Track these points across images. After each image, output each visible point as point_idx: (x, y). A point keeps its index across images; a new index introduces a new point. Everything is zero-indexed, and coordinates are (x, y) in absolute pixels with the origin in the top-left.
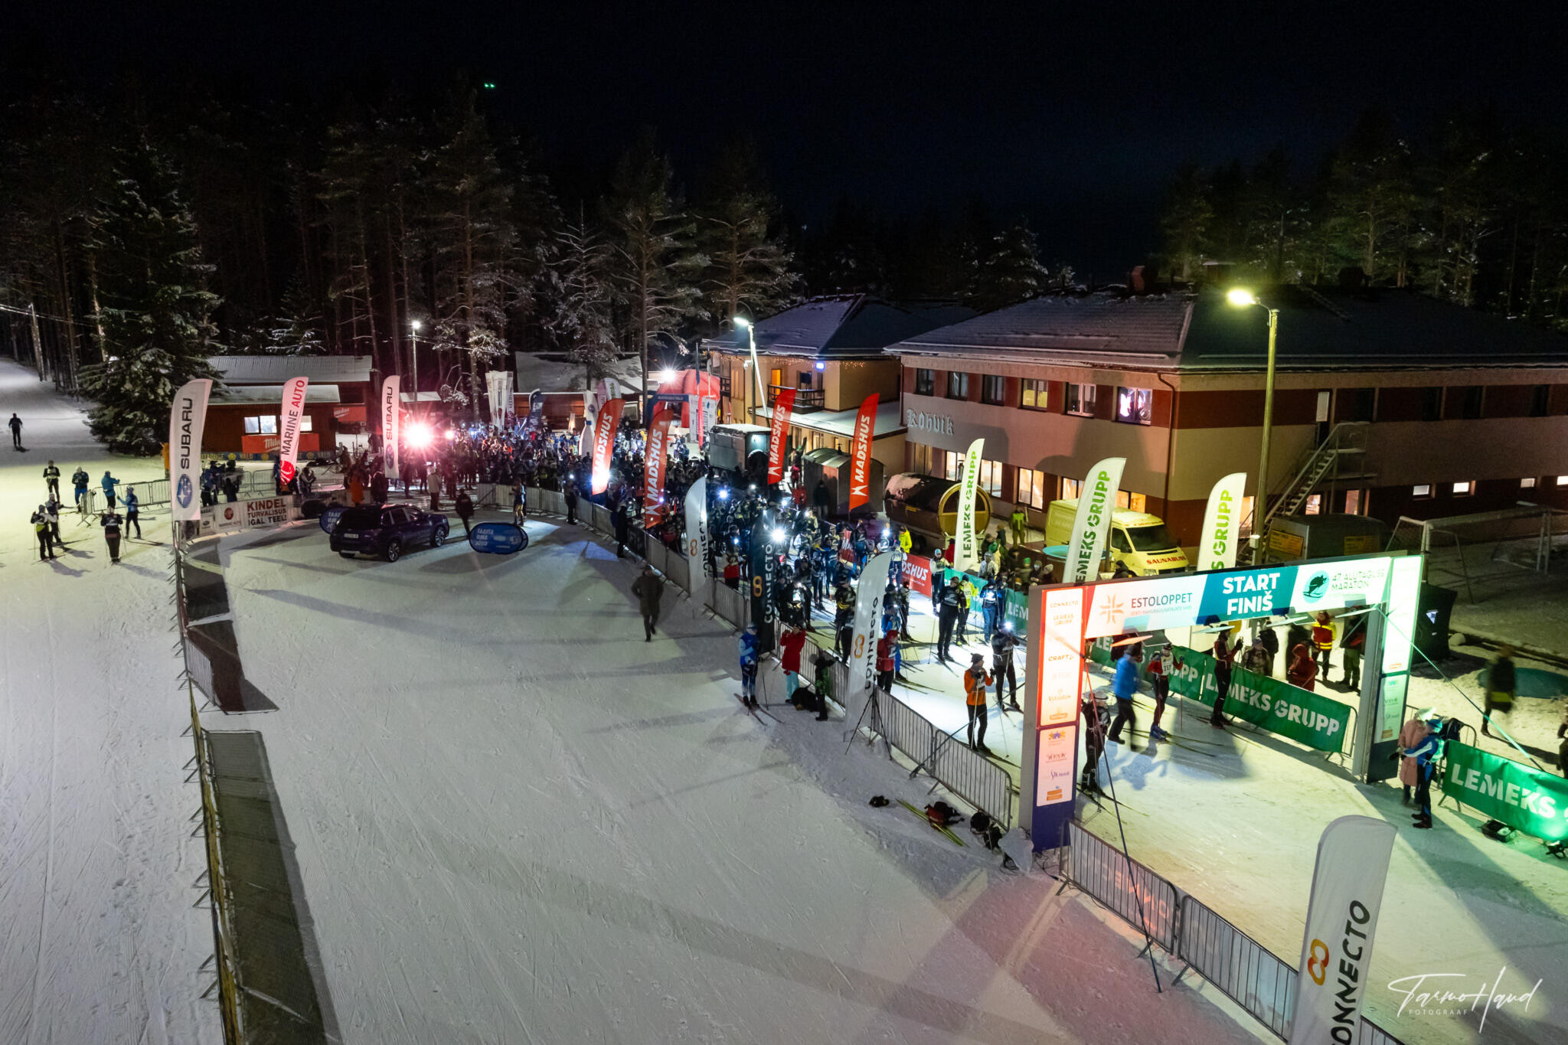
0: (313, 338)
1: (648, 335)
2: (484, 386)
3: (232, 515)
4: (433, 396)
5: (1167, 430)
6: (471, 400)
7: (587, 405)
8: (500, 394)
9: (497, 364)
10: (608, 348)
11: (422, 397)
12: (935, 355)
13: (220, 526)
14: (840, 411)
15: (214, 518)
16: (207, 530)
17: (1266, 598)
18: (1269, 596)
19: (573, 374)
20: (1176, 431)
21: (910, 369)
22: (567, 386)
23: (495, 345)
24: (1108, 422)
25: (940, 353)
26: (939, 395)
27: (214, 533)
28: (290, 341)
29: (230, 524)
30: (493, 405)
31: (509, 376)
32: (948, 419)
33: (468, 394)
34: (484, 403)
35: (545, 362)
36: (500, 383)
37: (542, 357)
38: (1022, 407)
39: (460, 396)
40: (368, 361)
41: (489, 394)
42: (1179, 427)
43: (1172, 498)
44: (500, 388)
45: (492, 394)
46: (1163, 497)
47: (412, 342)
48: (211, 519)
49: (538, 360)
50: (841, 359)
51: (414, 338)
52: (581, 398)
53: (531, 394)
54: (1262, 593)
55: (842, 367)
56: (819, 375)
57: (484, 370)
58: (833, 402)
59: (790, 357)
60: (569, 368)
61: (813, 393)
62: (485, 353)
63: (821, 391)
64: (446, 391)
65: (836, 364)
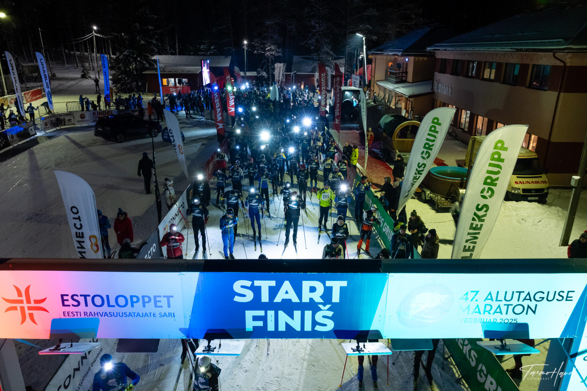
0: (214, 49)
1: (348, 48)
2: (274, 69)
3: (84, 117)
4: (254, 74)
5: (557, 93)
6: (269, 76)
7: (315, 79)
8: (279, 73)
9: (278, 60)
10: (328, 53)
11: (249, 74)
12: (445, 50)
13: (78, 121)
14: (412, 83)
15: (74, 118)
16: (70, 123)
18: (326, 311)
19: (313, 66)
20: (562, 94)
21: (439, 59)
22: (311, 70)
23: (276, 51)
24: (524, 88)
25: (448, 49)
26: (448, 73)
27: (74, 124)
28: (207, 50)
29: (83, 121)
30: (276, 78)
31: (284, 65)
32: (450, 86)
33: (268, 73)
34: (273, 76)
35: (305, 60)
36: (280, 68)
37: (304, 58)
38: (484, 79)
39: (264, 74)
40: (228, 58)
41: (275, 73)
42: (565, 92)
43: (553, 140)
44: (280, 70)
45: (276, 72)
46: (547, 139)
47: (244, 50)
48: (72, 118)
49: (302, 59)
50: (415, 56)
51: (245, 48)
52: (313, 76)
53: (292, 73)
55: (415, 60)
56: (407, 64)
57: (273, 63)
58: (410, 78)
59: (393, 55)
60: (313, 63)
61: (402, 73)
62: (272, 55)
63: (406, 73)
64: (259, 72)
65: (412, 58)
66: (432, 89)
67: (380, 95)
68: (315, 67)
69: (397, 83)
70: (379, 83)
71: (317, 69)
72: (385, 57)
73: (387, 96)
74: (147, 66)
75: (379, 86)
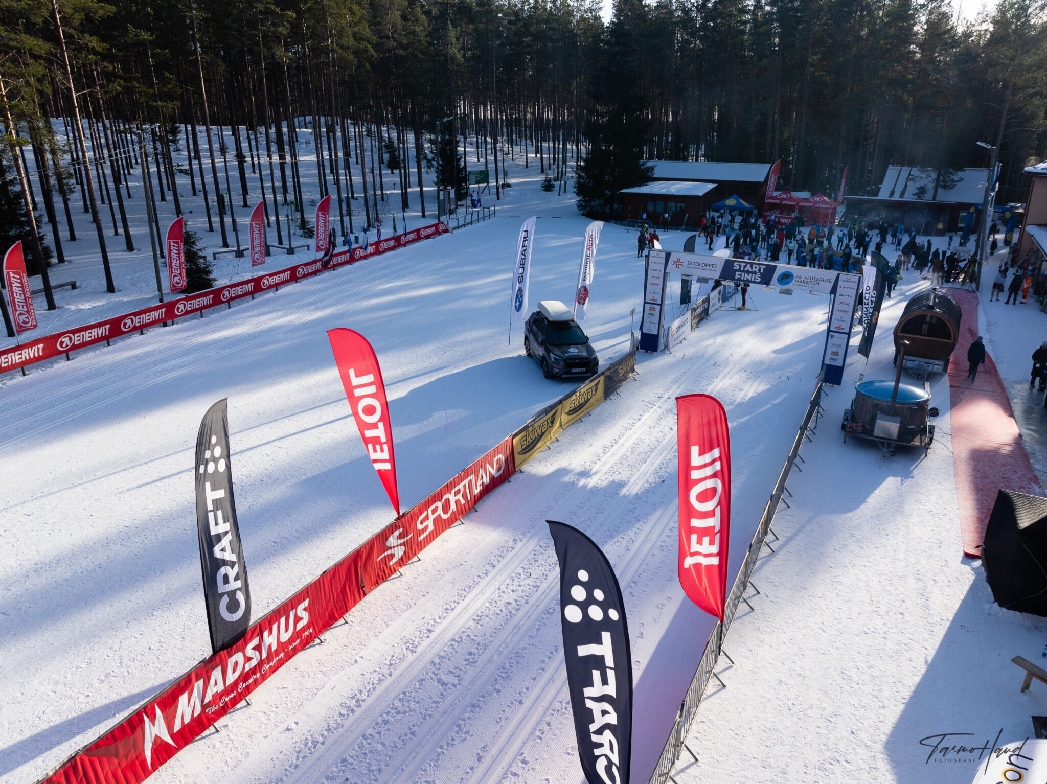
17: (756, 276)
18: (758, 275)
54: (755, 273)
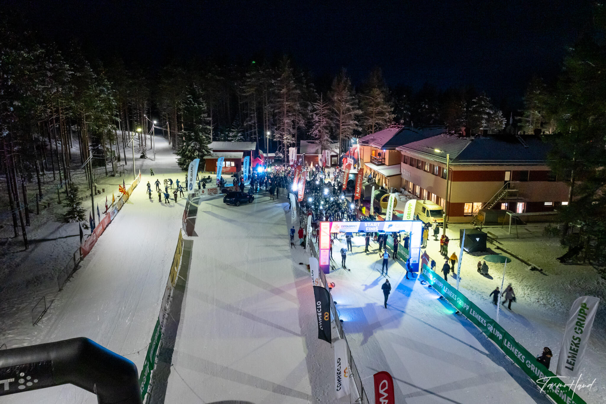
0: (241, 136)
1: (342, 136)
2: (288, 151)
3: (204, 192)
4: (273, 155)
6: (284, 156)
7: (319, 159)
8: (293, 154)
9: (293, 145)
10: (327, 140)
11: (270, 155)
13: (201, 194)
14: (388, 166)
16: (197, 196)
18: (377, 227)
19: (317, 148)
21: (403, 155)
22: (315, 152)
23: (292, 140)
24: (440, 177)
25: (407, 152)
26: (407, 164)
27: (199, 196)
28: (235, 136)
29: (204, 194)
30: (290, 158)
31: (296, 149)
32: (409, 172)
33: (284, 154)
34: (288, 157)
35: (309, 144)
36: (293, 151)
37: (309, 142)
38: (425, 170)
39: (281, 155)
40: (255, 143)
42: (453, 181)
43: (451, 202)
45: (290, 155)
48: (198, 193)
49: (307, 143)
50: (389, 149)
51: (268, 137)
52: (317, 156)
53: (302, 155)
54: (375, 227)
55: (389, 152)
56: (384, 153)
57: (288, 147)
58: (387, 162)
59: (375, 147)
60: (317, 146)
61: (382, 159)
62: (288, 142)
63: (384, 159)
64: (277, 153)
65: (388, 151)
66: (400, 172)
67: (367, 172)
68: (318, 150)
69: (378, 165)
70: (366, 164)
71: (320, 151)
72: (370, 148)
73: (372, 173)
74: (206, 153)
75: (366, 166)
